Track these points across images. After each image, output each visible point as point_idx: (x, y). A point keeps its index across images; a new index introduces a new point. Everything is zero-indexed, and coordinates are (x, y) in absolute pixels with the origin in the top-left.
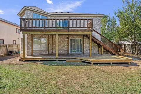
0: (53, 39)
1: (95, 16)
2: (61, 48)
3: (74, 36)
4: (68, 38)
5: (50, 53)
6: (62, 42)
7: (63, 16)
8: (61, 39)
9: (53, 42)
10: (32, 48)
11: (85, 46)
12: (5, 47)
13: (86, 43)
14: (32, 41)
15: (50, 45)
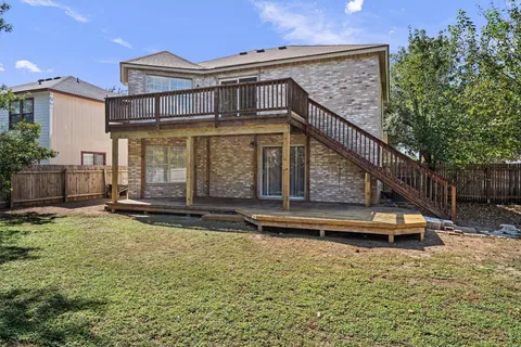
0: (208, 150)
1: (353, 56)
2: (235, 179)
3: (274, 137)
4: (254, 144)
5: (199, 195)
6: (236, 160)
7: (241, 70)
8: (232, 148)
9: (208, 159)
10: (143, 177)
11: (316, 173)
12: (100, 175)
13: (317, 161)
14: (143, 157)
15: (203, 168)
